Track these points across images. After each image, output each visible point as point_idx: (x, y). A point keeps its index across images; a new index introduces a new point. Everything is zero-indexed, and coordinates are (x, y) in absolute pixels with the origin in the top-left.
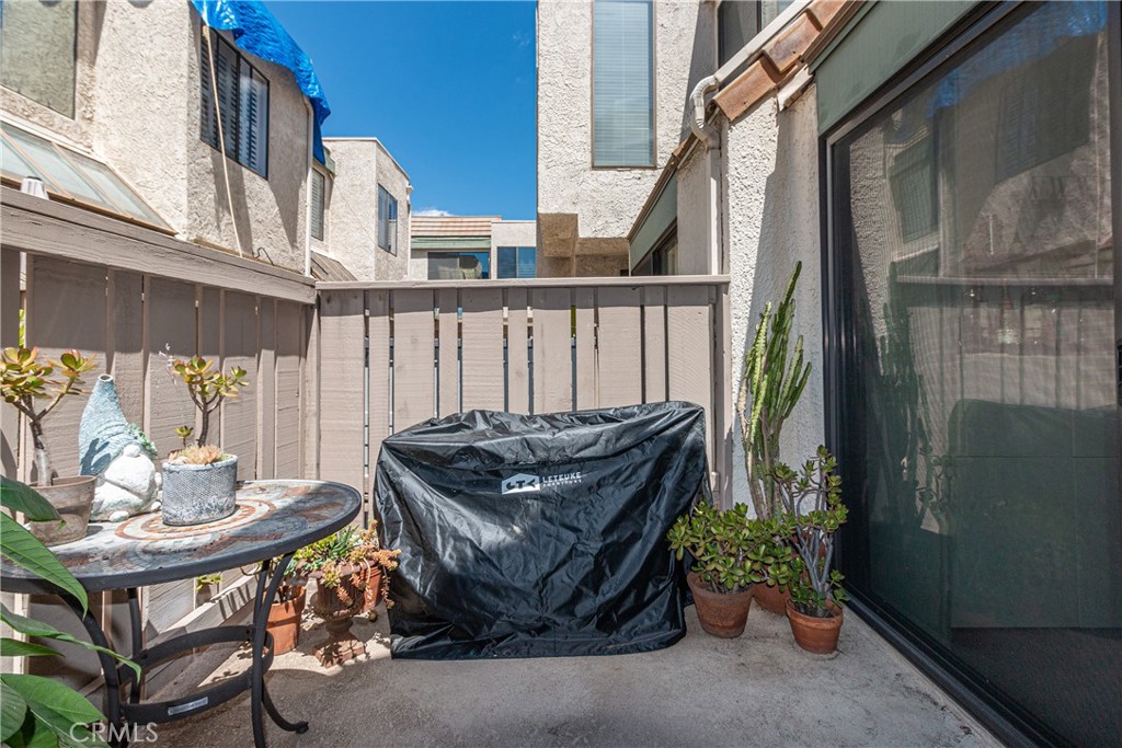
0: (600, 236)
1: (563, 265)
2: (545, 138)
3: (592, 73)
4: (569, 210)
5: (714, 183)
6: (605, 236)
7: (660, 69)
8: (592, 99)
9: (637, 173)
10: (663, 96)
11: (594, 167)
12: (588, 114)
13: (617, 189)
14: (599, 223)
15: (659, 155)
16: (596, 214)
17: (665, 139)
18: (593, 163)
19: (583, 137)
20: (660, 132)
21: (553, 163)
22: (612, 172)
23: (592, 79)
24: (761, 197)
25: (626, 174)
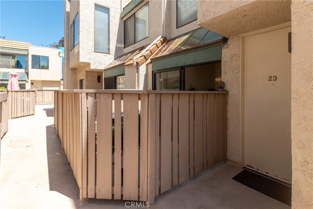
0: (96, 69)
1: (75, 70)
2: (82, 42)
3: (94, 28)
4: (88, 61)
5: (137, 74)
6: (98, 69)
7: (111, 31)
8: (94, 35)
9: (105, 54)
10: (112, 37)
11: (95, 52)
12: (93, 38)
13: (100, 58)
14: (96, 65)
15: (110, 51)
16: (95, 63)
17: (112, 48)
18: (94, 50)
19: (92, 43)
20: (111, 45)
21: (84, 49)
22: (99, 53)
23: (94, 30)
24: (144, 77)
25: (103, 54)
